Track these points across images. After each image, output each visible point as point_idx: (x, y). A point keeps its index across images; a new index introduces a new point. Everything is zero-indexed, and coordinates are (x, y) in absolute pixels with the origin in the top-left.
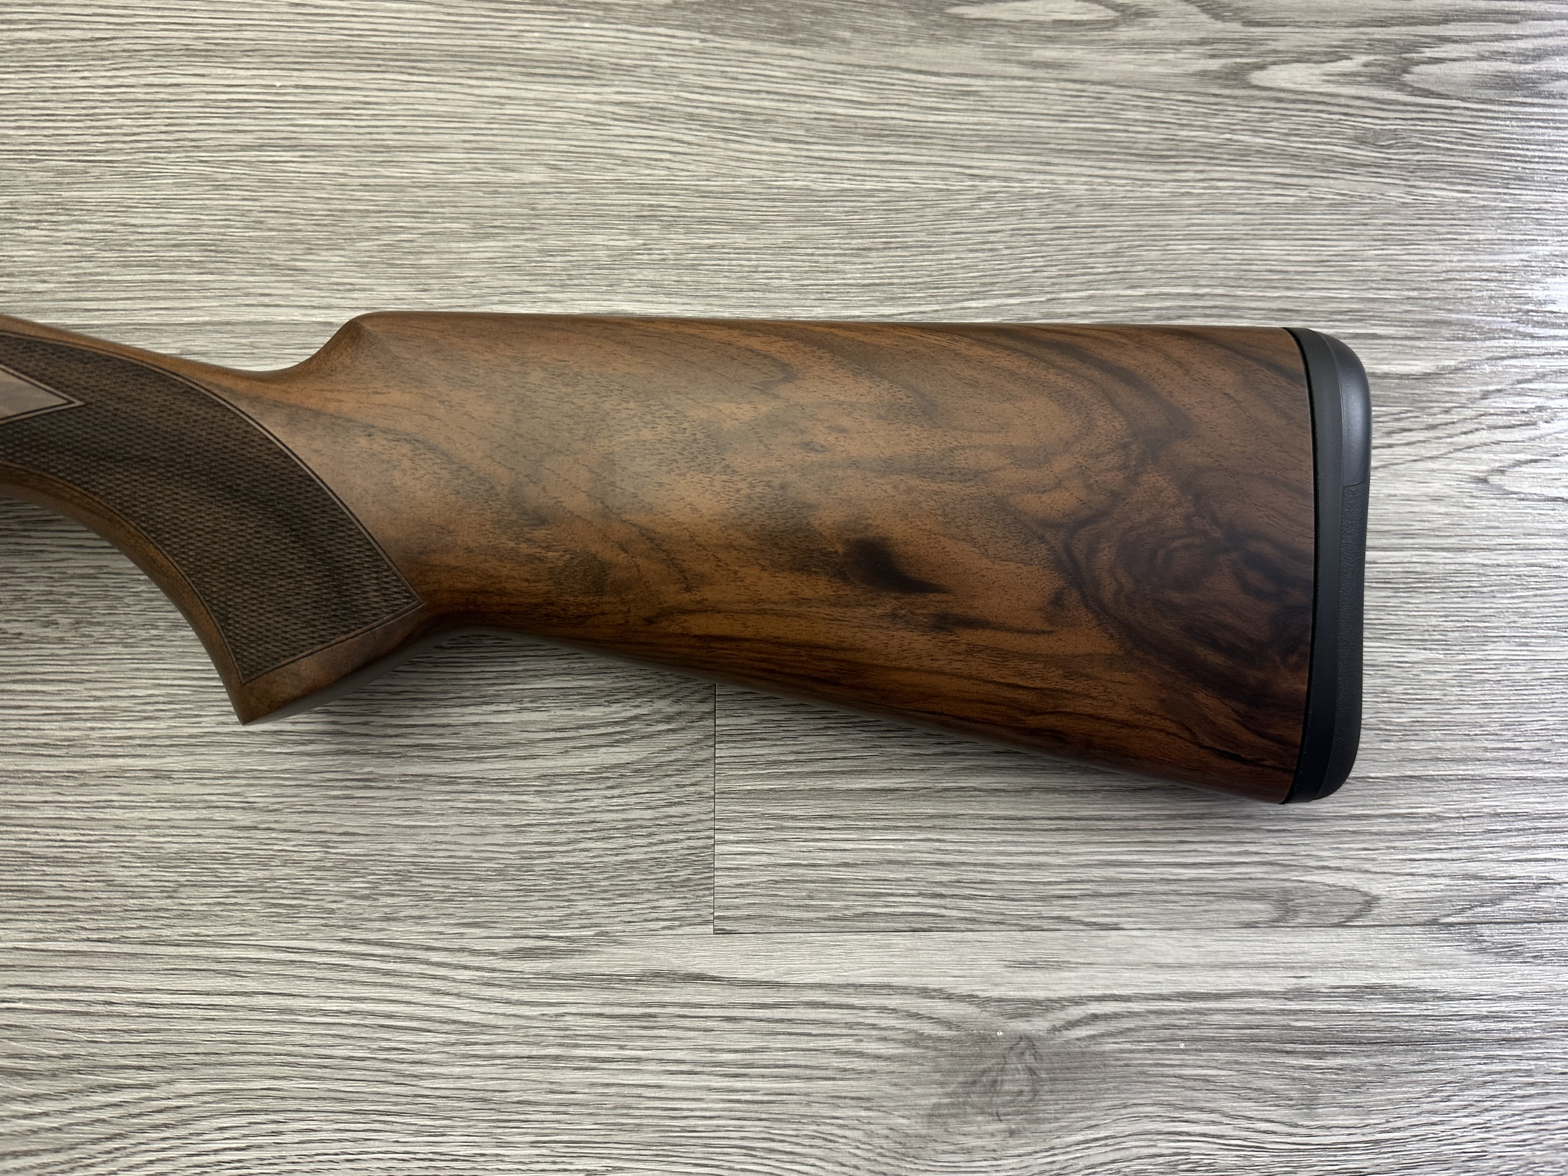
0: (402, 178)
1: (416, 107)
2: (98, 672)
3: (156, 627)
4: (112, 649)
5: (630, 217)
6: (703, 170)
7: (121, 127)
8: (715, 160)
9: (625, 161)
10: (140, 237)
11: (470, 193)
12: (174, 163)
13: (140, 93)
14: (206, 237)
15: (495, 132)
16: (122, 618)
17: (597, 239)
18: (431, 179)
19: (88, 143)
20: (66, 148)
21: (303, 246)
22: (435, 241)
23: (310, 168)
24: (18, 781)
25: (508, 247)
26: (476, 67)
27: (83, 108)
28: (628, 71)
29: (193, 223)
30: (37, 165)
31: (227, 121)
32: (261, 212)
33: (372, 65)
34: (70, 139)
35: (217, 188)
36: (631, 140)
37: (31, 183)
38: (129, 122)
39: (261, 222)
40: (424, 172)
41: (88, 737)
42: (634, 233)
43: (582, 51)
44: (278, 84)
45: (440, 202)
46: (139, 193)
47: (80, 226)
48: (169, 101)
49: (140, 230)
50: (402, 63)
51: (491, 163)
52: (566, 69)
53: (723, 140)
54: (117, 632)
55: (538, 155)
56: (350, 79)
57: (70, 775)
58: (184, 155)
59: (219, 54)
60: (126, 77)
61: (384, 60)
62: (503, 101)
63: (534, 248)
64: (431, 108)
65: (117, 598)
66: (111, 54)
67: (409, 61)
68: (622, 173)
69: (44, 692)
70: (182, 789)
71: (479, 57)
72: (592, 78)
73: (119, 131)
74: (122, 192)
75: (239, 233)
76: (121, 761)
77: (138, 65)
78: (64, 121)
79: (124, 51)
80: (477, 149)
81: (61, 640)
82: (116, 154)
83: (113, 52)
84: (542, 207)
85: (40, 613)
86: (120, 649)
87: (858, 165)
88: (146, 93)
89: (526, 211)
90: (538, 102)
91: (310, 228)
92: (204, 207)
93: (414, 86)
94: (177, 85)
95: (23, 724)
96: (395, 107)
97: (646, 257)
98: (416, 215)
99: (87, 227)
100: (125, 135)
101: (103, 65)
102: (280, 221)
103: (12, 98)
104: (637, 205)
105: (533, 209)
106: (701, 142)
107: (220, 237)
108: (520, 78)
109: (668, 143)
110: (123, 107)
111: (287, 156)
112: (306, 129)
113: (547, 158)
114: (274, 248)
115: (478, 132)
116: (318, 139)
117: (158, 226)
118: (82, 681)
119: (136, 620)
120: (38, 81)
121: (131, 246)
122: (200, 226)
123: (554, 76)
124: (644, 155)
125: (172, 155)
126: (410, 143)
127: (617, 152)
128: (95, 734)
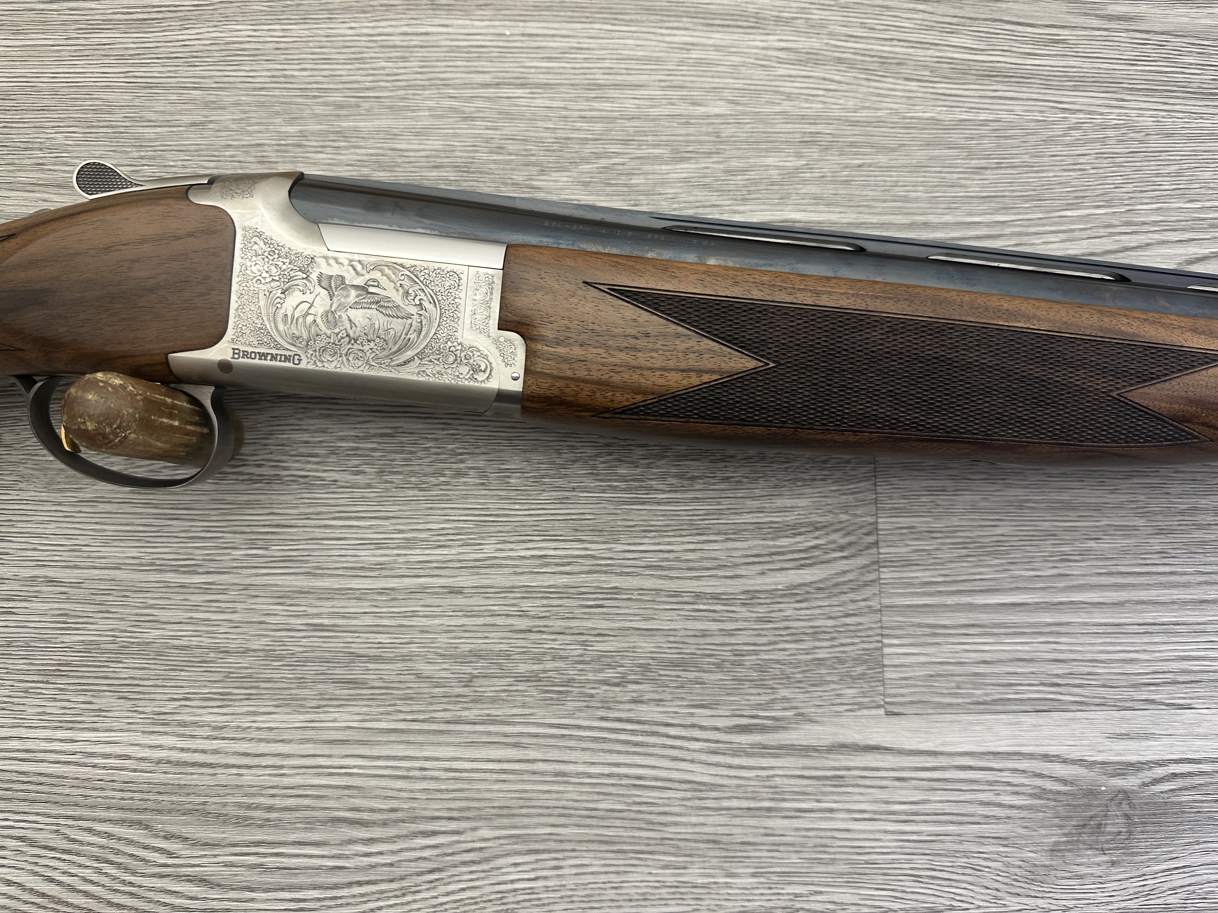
0: (612, 111)
1: (620, 52)
2: (400, 511)
3: (444, 476)
4: (411, 493)
5: (795, 142)
6: (851, 104)
7: (383, 68)
8: (860, 96)
9: (789, 97)
10: (407, 160)
11: (667, 124)
12: (430, 99)
13: (397, 40)
14: (459, 160)
15: (684, 73)
16: (417, 468)
17: (770, 161)
18: (633, 112)
19: (358, 82)
20: (341, 86)
21: (537, 168)
22: (642, 164)
23: (539, 102)
24: (343, 597)
25: (700, 169)
26: (665, 18)
27: (353, 53)
28: (788, 22)
29: (447, 148)
30: (319, 100)
31: (469, 64)
32: (501, 139)
33: (582, 17)
34: (344, 79)
35: (465, 119)
36: (792, 79)
37: (316, 116)
38: (390, 64)
39: (502, 148)
40: (630, 106)
41: (396, 562)
42: (799, 156)
43: (749, 5)
44: (508, 33)
45: (644, 131)
46: (402, 123)
47: (358, 151)
48: (422, 47)
49: (406, 154)
50: (606, 16)
51: (683, 98)
52: (737, 20)
53: (865, 79)
54: (413, 479)
55: (720, 92)
56: (566, 28)
57: (383, 591)
58: (436, 91)
59: (458, 7)
60: (385, 27)
61: (591, 12)
62: (689, 47)
63: (719, 169)
64: (632, 53)
65: (412, 453)
66: (371, 9)
67: (611, 13)
68: (786, 106)
69: (358, 526)
70: (471, 601)
71: (667, 11)
72: (758, 28)
73: (382, 72)
74: (390, 122)
75: (485, 157)
76: (422, 580)
77: (393, 17)
78: (337, 64)
79: (382, 5)
80: (670, 87)
81: (369, 486)
82: (382, 91)
83: (373, 6)
84: (724, 135)
85: (351, 463)
86: (416, 492)
87: (973, 100)
88: (402, 41)
89: (712, 138)
90: (717, 48)
91: (542, 153)
92: (456, 135)
93: (617, 35)
94: (427, 34)
95: (343, 552)
96: (603, 52)
97: (808, 175)
98: (625, 142)
99: (363, 151)
100: (388, 75)
101: (366, 18)
102: (517, 147)
103: (295, 45)
104: (800, 132)
105: (718, 137)
106: (848, 81)
107: (471, 160)
108: (701, 28)
109: (822, 82)
110: (384, 53)
111: (519, 92)
112: (533, 70)
113: (727, 94)
114: (514, 170)
115: (670, 72)
116: (543, 78)
117: (420, 151)
118: (388, 518)
119: (428, 470)
120: (315, 31)
121: (399, 167)
122: (453, 151)
123: (728, 26)
124: (803, 91)
125: (427, 92)
126: (616, 82)
127: (782, 89)
128: (401, 559)
